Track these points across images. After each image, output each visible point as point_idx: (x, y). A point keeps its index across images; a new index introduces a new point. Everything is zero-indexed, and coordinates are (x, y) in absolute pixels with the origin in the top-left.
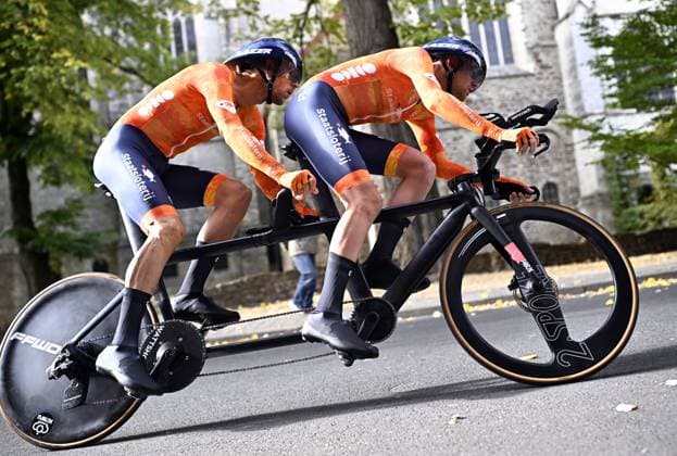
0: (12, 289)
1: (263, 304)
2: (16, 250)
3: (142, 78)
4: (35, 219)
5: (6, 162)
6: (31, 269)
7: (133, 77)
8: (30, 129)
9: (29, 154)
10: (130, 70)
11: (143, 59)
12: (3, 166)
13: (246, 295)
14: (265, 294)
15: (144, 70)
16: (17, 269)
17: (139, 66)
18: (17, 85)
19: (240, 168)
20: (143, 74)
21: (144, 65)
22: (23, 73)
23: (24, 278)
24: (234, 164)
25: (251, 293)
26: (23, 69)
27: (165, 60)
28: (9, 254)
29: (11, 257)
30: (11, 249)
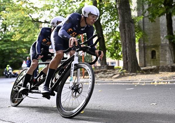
0: (166, 55)
2: (168, 43)
4: (174, 33)
5: (166, 14)
6: (172, 49)
8: (173, 3)
9: (173, 12)
12: (165, 15)
16: (167, 48)
23: (170, 52)
28: (165, 44)
29: (166, 45)
30: (166, 42)
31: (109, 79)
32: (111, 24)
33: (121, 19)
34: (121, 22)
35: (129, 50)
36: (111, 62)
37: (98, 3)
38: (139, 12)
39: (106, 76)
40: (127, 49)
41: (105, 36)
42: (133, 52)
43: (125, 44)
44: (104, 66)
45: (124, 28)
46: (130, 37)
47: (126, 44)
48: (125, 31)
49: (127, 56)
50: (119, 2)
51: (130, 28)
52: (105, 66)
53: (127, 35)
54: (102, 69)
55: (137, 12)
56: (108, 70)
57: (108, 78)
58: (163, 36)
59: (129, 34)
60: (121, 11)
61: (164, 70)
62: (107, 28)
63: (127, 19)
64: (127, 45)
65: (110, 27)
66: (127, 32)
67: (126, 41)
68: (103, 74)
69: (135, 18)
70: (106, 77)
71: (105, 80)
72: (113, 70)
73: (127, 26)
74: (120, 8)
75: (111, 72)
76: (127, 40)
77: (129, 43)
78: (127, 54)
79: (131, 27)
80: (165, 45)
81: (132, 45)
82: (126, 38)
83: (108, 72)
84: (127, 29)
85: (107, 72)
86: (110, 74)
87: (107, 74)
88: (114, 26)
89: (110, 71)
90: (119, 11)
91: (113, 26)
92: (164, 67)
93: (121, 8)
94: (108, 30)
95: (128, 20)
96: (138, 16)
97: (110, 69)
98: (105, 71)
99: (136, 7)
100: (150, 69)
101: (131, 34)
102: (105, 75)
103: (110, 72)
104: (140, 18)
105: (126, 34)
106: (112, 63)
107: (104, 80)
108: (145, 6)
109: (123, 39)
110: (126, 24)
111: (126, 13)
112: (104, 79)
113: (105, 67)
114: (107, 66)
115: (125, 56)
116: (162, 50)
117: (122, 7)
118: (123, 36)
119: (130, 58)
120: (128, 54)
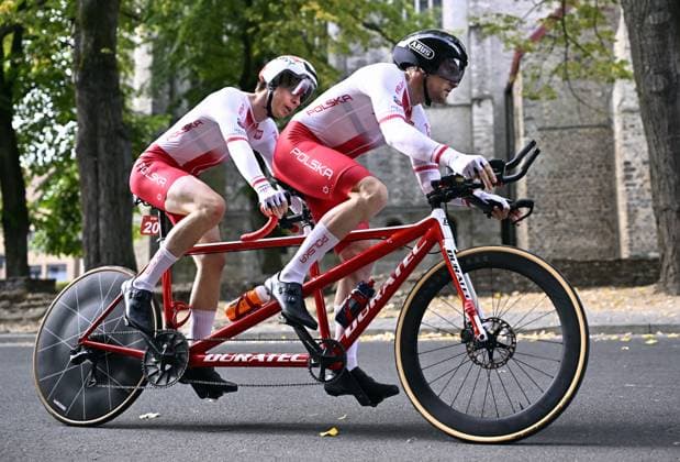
1: (498, 295)
3: (384, 35)
7: (374, 33)
10: (372, 26)
11: (385, 15)
13: (480, 282)
14: (501, 283)
15: (386, 26)
17: (381, 22)
18: (264, 40)
19: (479, 138)
20: (384, 30)
21: (386, 20)
22: (271, 27)
24: (472, 132)
25: (487, 282)
26: (270, 23)
27: (408, 15)
28: (241, 211)
29: (243, 214)
30: (243, 206)
31: (28, 327)
32: (55, 133)
33: (86, 123)
34: (86, 133)
35: (108, 228)
36: (48, 266)
37: (8, 58)
38: (157, 101)
39: (15, 316)
40: (102, 224)
41: (29, 172)
42: (120, 237)
43: (94, 208)
44: (14, 281)
45: (95, 153)
46: (113, 185)
47: (98, 209)
48: (96, 163)
49: (101, 250)
50: (81, 65)
51: (114, 154)
52: (21, 280)
53: (103, 177)
54: (9, 290)
55: (150, 100)
56: (30, 296)
57: (23, 325)
58: (234, 185)
59: (109, 175)
60: (88, 97)
61: (228, 295)
62: (38, 145)
63: (106, 124)
64: (102, 212)
65: (50, 145)
66: (103, 167)
67: (97, 198)
68: (5, 308)
69: (144, 118)
70: (18, 320)
71: (12, 330)
72: (48, 295)
73: (106, 148)
74: (82, 84)
75: (40, 302)
76: (102, 196)
77: (109, 206)
78: (101, 242)
79: (118, 151)
80: (238, 214)
81: (118, 212)
82: (97, 188)
83: (25, 304)
84: (103, 156)
85: (24, 300)
86: (31, 310)
87: (22, 308)
88: (67, 141)
89: (37, 299)
90: (80, 94)
91: (62, 140)
92: (231, 287)
93: (88, 85)
94: (44, 152)
95: (110, 125)
96: (154, 114)
97: (39, 292)
98: (17, 299)
99: (148, 85)
100: (179, 292)
101: (120, 175)
102: (13, 312)
103: (33, 303)
104: (159, 122)
105: (100, 175)
106: (54, 269)
107: (8, 332)
108: (178, 82)
109: (87, 190)
110: (102, 143)
111: (103, 105)
112: (8, 328)
113: (18, 283)
114: (26, 281)
115: (93, 248)
116: (227, 229)
117: (91, 83)
118: (90, 180)
119: (111, 256)
120: (104, 241)
